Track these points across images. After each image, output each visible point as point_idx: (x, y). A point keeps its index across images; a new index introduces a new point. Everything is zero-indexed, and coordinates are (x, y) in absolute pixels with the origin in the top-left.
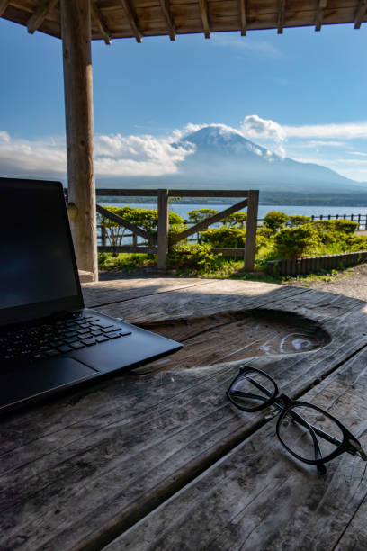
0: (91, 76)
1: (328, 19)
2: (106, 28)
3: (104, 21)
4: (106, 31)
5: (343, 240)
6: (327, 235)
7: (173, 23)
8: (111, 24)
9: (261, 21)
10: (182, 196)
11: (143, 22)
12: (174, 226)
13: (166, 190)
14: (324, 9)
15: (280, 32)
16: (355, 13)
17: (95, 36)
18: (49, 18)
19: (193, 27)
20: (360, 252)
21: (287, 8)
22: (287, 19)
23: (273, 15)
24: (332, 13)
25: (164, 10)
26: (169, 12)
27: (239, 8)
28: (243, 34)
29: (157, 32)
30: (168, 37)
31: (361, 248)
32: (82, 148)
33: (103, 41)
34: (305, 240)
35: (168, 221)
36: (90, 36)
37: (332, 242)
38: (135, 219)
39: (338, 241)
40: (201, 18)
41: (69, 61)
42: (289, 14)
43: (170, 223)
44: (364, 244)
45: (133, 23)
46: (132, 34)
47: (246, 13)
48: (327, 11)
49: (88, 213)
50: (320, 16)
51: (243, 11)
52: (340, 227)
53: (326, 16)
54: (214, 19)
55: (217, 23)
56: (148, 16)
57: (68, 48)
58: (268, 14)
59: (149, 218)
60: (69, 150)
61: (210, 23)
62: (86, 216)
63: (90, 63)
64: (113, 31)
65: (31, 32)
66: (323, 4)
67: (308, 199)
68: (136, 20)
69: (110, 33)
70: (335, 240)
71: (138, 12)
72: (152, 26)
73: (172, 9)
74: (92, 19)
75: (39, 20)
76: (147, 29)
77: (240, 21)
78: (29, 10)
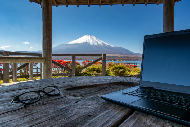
1: (126, 3)
2: (56, 2)
7: (78, 1)
8: (58, 1)
11: (68, 1)
13: (75, 54)
15: (111, 6)
17: (53, 4)
19: (85, 3)
22: (114, 2)
28: (100, 6)
29: (73, 4)
32: (48, 38)
41: (45, 11)
46: (65, 4)
49: (49, 61)
50: (123, 2)
53: (125, 2)
55: (92, 2)
60: (43, 39)
61: (90, 2)
64: (58, 3)
65: (31, 2)
69: (58, 4)
76: (70, 3)
77: (99, 2)
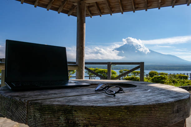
0: (85, 27)
1: (162, 6)
2: (91, 13)
3: (90, 11)
4: (91, 14)
5: (181, 82)
6: (175, 80)
8: (92, 12)
9: (139, 8)
10: (116, 64)
11: (102, 11)
12: (113, 75)
13: (110, 62)
14: (160, 3)
15: (146, 10)
16: (172, 3)
18: (74, 11)
20: (188, 86)
21: (148, 3)
22: (148, 7)
23: (144, 6)
24: (164, 4)
25: (108, 7)
26: (110, 7)
27: (132, 5)
28: (134, 12)
30: (110, 14)
31: (189, 85)
32: (81, 48)
33: (90, 17)
34: (163, 80)
35: (111, 73)
36: (85, 16)
37: (177, 83)
38: (100, 73)
39: (179, 83)
40: (120, 8)
41: (79, 23)
42: (149, 5)
43: (112, 74)
44: (189, 83)
45: (99, 11)
46: (99, 14)
47: (135, 6)
48: (162, 3)
49: (82, 68)
50: (160, 5)
51: (133, 5)
52: (181, 77)
54: (125, 8)
56: (104, 9)
57: (79, 19)
58: (142, 5)
59: (104, 72)
60: (77, 48)
61: (123, 9)
62: (81, 69)
63: (85, 23)
64: (93, 14)
65: (69, 16)
66: (160, 1)
67: (169, 68)
68: (100, 10)
70: (178, 82)
71: (101, 8)
72: (105, 12)
73: (111, 6)
74: (86, 11)
75: (71, 13)
76: (103, 12)
77: (132, 8)
78: (69, 10)
